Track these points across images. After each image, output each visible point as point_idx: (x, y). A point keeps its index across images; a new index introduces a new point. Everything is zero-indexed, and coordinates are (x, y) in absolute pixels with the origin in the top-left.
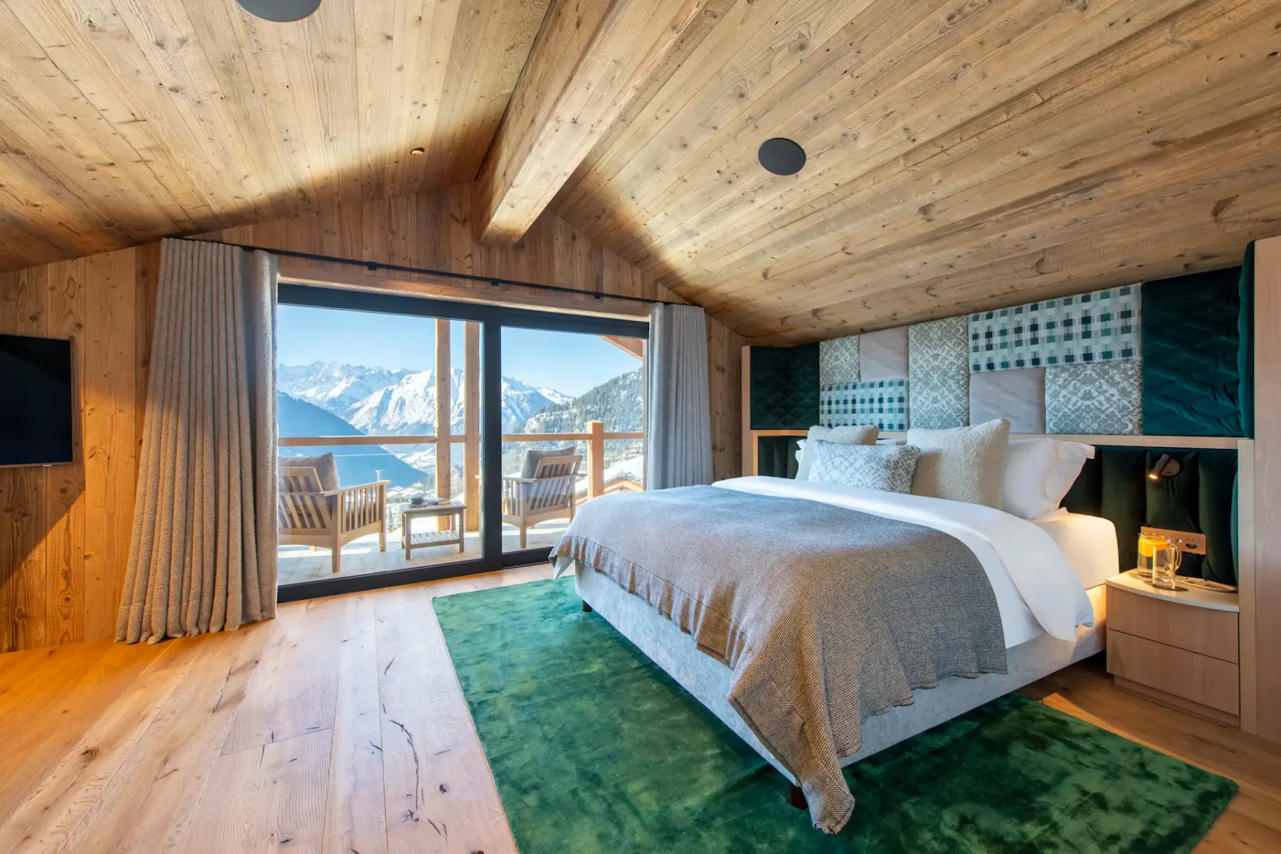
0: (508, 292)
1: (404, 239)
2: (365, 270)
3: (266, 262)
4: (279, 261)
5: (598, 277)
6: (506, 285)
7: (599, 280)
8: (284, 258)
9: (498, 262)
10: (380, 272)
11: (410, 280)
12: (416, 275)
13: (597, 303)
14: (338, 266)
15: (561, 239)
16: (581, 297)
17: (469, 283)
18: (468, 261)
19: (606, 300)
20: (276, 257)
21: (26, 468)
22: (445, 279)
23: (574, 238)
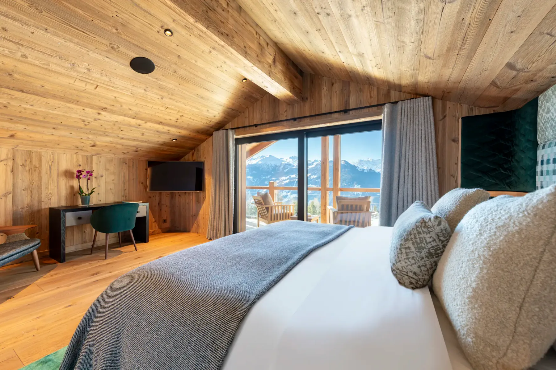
0: (301, 122)
1: (265, 112)
2: (254, 128)
3: (231, 133)
4: (235, 131)
5: (346, 102)
6: (300, 119)
7: (347, 102)
8: (237, 130)
9: (296, 110)
10: (259, 127)
11: (266, 128)
12: (268, 125)
13: (346, 116)
14: (248, 128)
15: (325, 88)
16: (336, 115)
17: (285, 123)
18: (285, 114)
19: (351, 112)
20: (234, 130)
21: (193, 192)
22: (277, 123)
23: (333, 84)
